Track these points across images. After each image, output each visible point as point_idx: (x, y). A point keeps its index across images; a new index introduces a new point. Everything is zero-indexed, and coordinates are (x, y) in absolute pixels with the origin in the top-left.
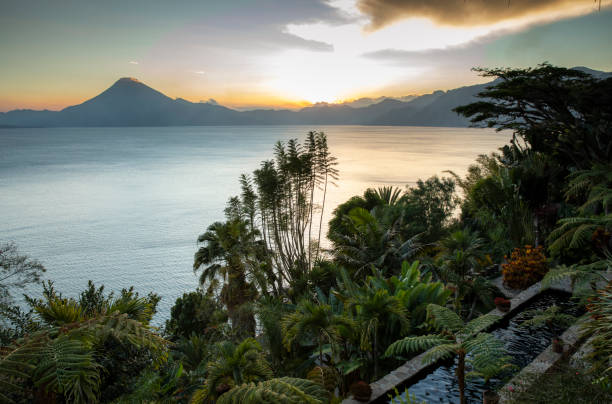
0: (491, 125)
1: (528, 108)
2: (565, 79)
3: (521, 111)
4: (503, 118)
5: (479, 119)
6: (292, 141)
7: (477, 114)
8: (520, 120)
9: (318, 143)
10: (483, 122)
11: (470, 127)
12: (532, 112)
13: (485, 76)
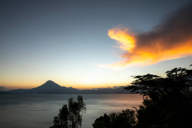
0: (137, 93)
1: (148, 87)
2: (154, 78)
3: (145, 88)
4: (140, 90)
5: (133, 91)
7: (132, 89)
8: (146, 91)
9: (80, 99)
10: (134, 92)
11: (131, 93)
12: (148, 89)
13: (134, 78)
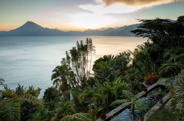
0: (141, 36)
1: (152, 31)
2: (163, 22)
3: (150, 32)
4: (145, 34)
6: (81, 41)
7: (137, 33)
8: (150, 34)
9: (89, 41)
10: (139, 35)
11: (135, 36)
12: (153, 32)
13: (140, 21)
